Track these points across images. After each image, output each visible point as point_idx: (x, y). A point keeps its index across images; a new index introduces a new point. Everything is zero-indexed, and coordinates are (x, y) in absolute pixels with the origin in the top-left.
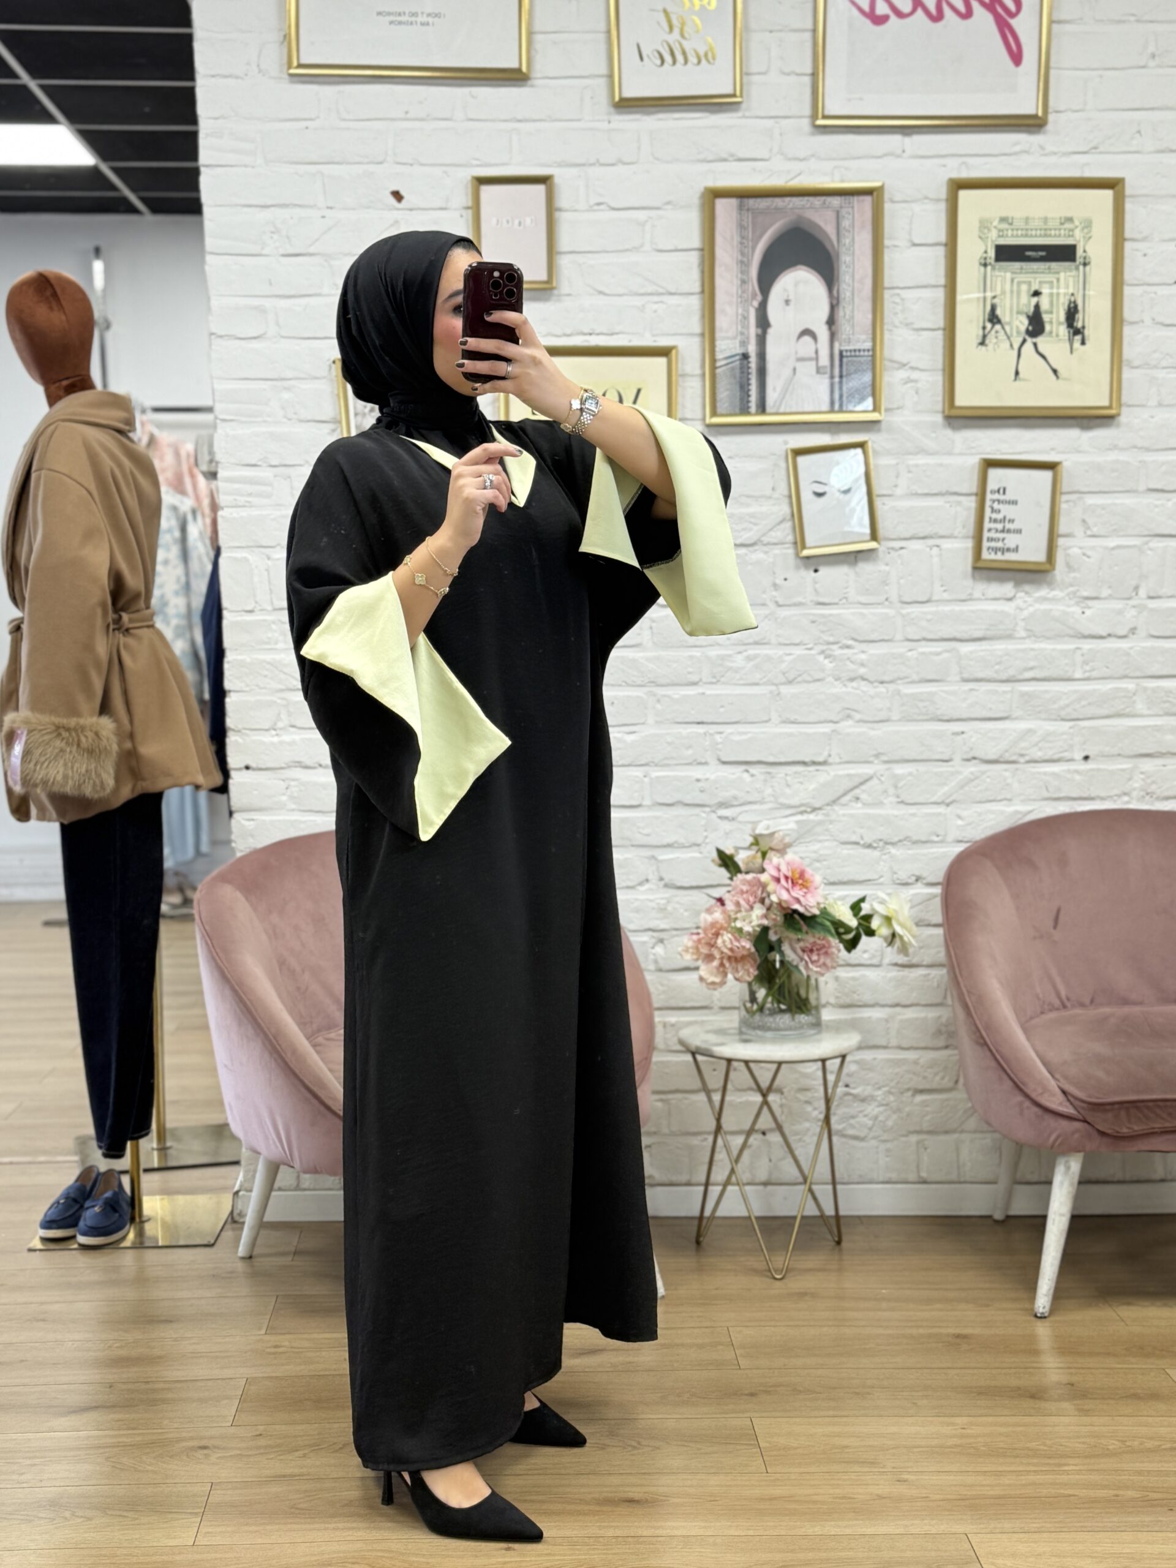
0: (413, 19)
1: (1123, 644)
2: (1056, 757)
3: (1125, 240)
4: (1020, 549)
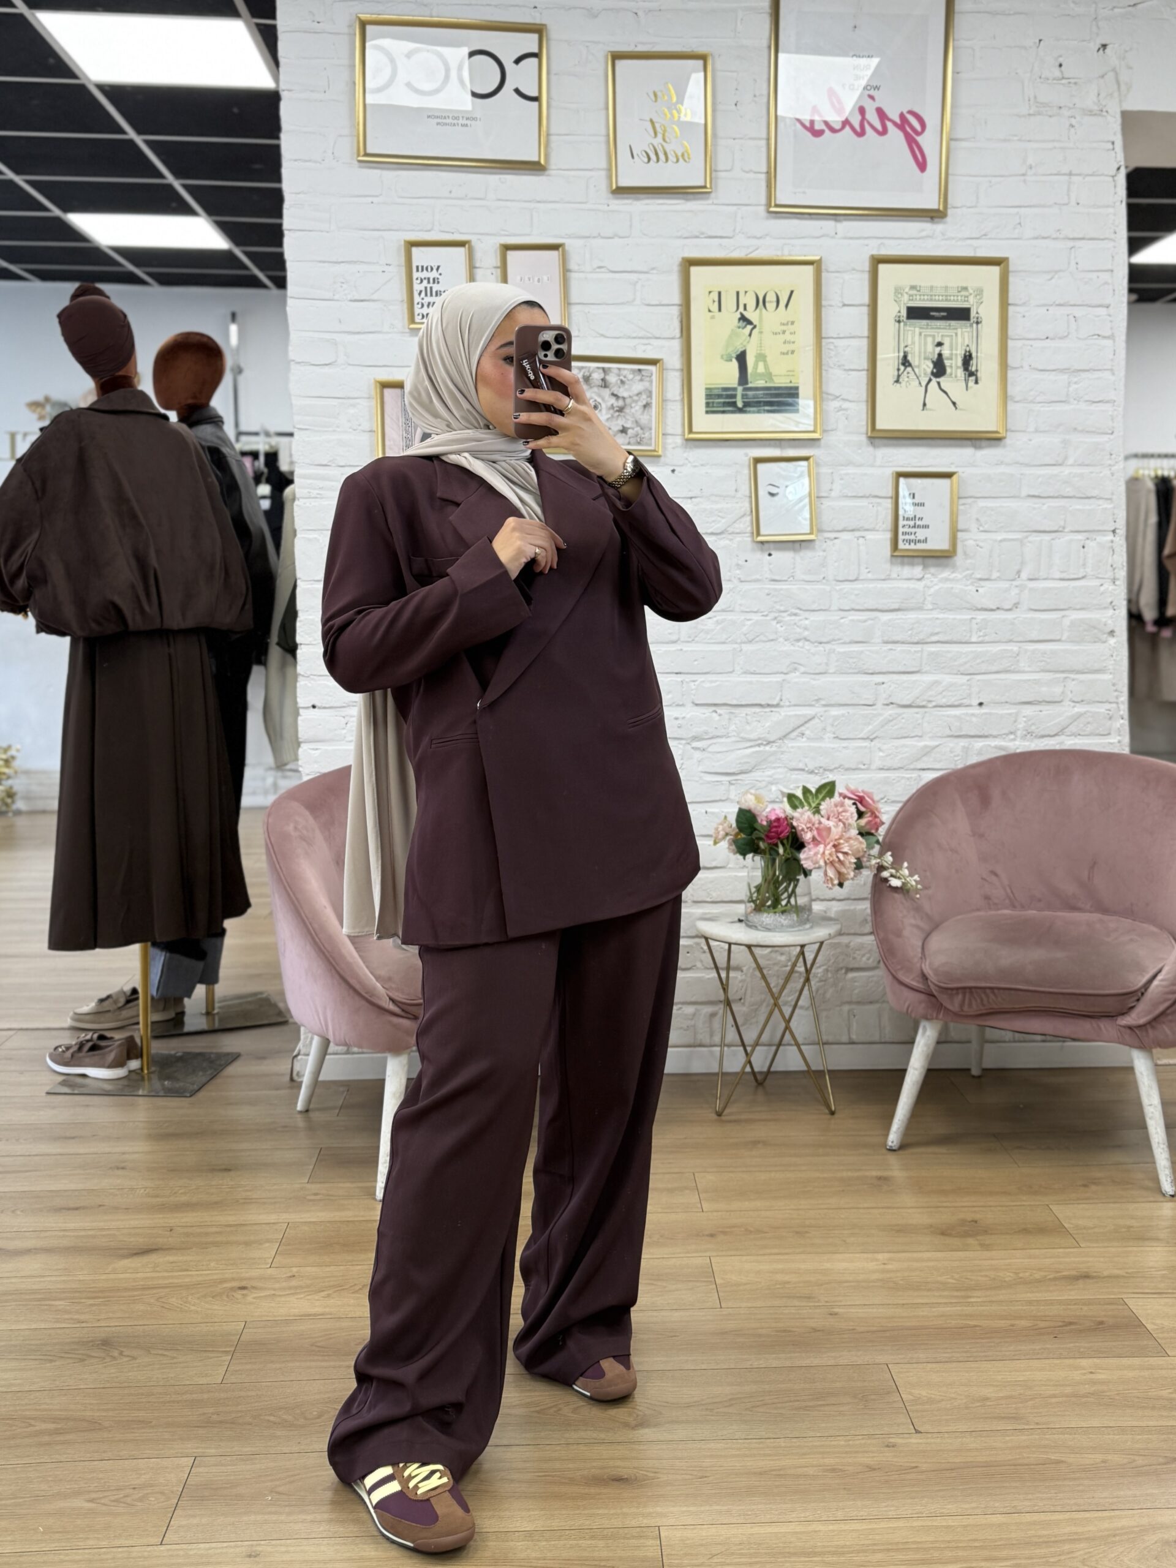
0: (455, 121)
1: (1009, 616)
2: (956, 703)
3: (1009, 304)
4: (928, 540)
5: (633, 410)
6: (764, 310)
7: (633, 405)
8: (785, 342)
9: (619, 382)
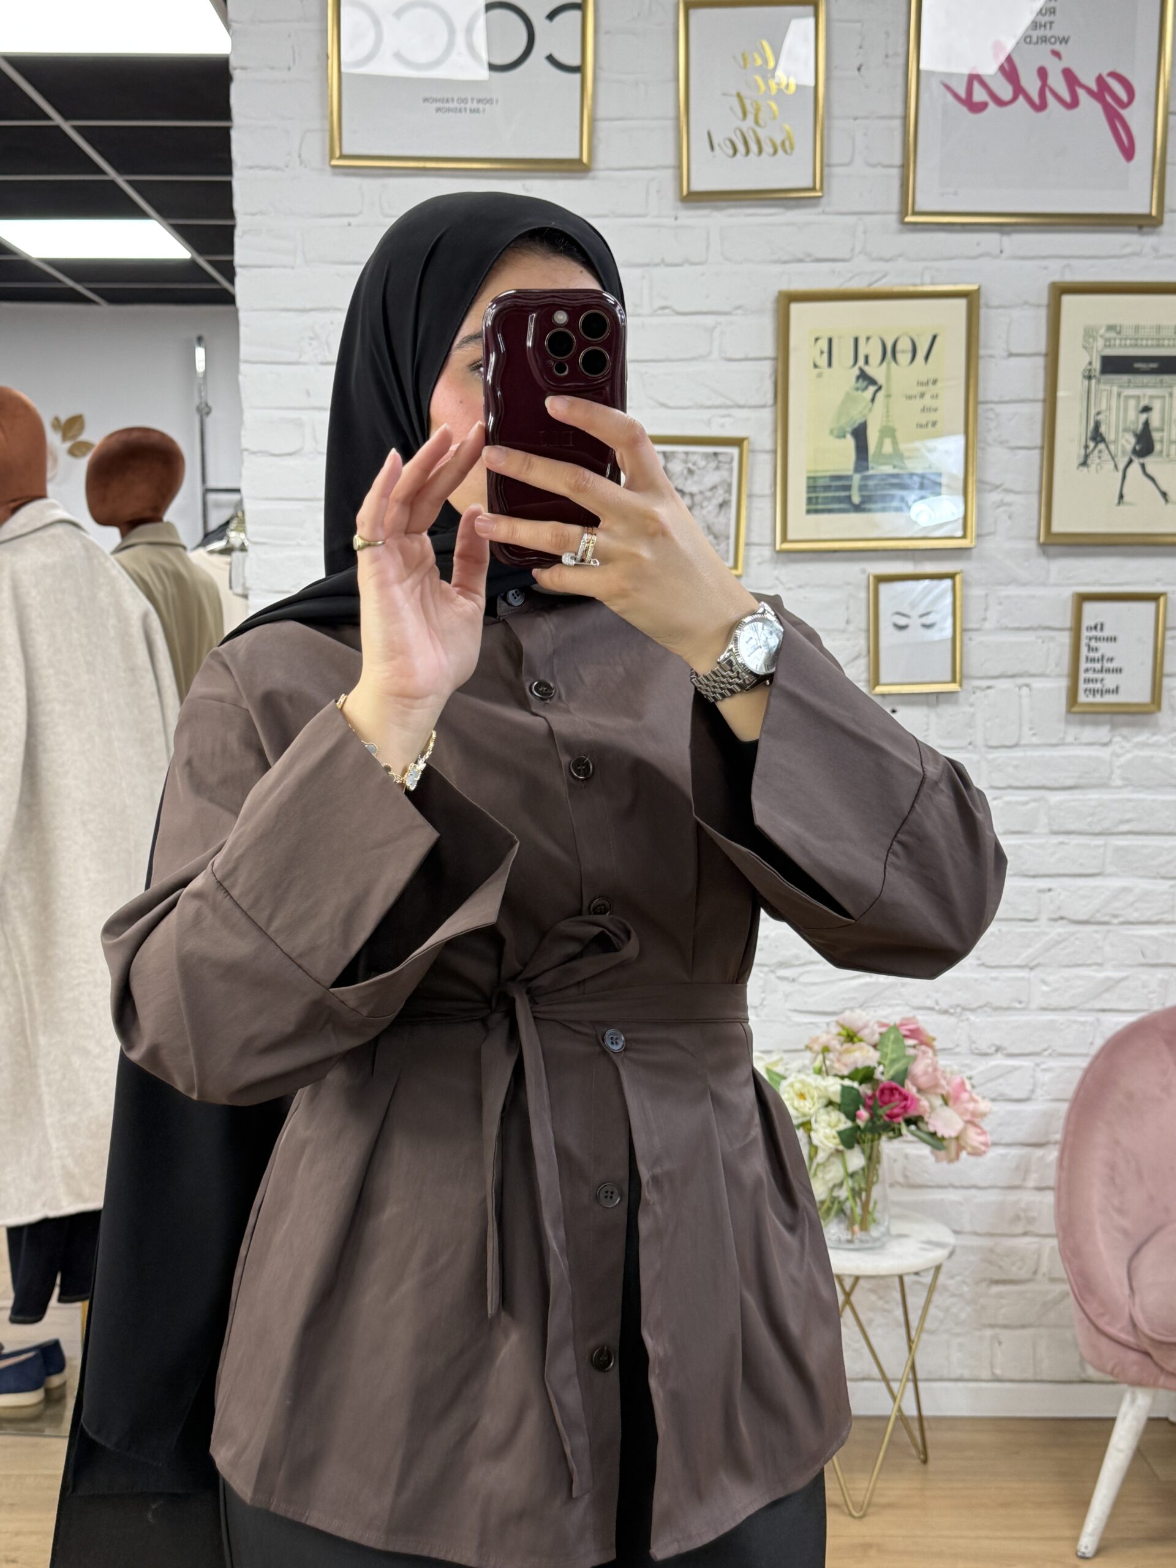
0: (462, 105)
2: (1155, 918)
4: (1121, 690)
5: (704, 512)
6: (893, 364)
7: (705, 504)
8: (923, 410)
9: (685, 472)
